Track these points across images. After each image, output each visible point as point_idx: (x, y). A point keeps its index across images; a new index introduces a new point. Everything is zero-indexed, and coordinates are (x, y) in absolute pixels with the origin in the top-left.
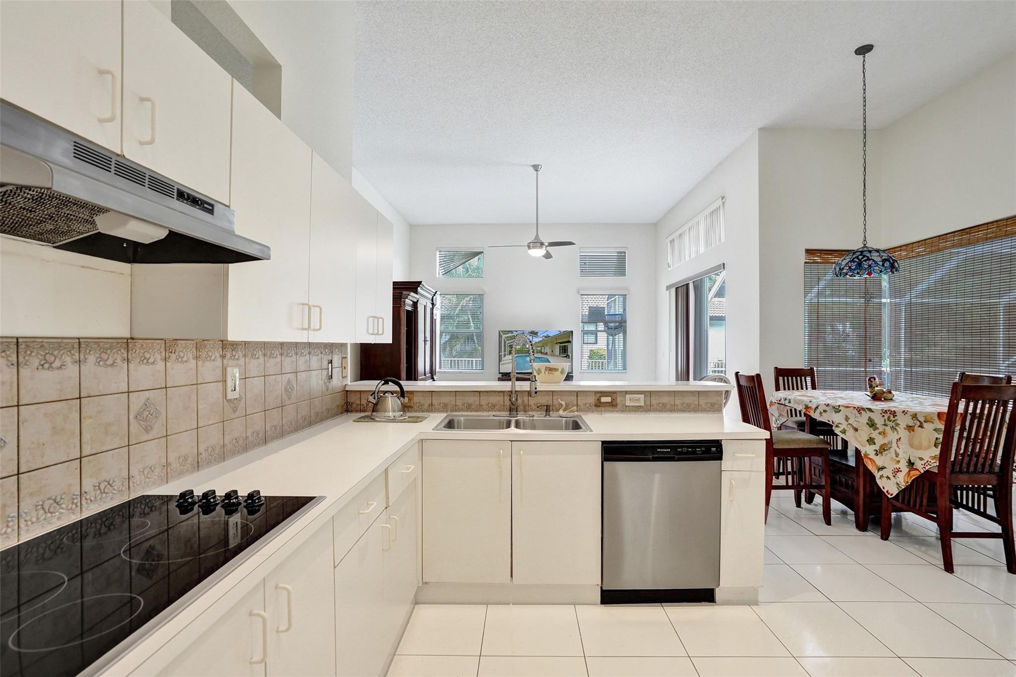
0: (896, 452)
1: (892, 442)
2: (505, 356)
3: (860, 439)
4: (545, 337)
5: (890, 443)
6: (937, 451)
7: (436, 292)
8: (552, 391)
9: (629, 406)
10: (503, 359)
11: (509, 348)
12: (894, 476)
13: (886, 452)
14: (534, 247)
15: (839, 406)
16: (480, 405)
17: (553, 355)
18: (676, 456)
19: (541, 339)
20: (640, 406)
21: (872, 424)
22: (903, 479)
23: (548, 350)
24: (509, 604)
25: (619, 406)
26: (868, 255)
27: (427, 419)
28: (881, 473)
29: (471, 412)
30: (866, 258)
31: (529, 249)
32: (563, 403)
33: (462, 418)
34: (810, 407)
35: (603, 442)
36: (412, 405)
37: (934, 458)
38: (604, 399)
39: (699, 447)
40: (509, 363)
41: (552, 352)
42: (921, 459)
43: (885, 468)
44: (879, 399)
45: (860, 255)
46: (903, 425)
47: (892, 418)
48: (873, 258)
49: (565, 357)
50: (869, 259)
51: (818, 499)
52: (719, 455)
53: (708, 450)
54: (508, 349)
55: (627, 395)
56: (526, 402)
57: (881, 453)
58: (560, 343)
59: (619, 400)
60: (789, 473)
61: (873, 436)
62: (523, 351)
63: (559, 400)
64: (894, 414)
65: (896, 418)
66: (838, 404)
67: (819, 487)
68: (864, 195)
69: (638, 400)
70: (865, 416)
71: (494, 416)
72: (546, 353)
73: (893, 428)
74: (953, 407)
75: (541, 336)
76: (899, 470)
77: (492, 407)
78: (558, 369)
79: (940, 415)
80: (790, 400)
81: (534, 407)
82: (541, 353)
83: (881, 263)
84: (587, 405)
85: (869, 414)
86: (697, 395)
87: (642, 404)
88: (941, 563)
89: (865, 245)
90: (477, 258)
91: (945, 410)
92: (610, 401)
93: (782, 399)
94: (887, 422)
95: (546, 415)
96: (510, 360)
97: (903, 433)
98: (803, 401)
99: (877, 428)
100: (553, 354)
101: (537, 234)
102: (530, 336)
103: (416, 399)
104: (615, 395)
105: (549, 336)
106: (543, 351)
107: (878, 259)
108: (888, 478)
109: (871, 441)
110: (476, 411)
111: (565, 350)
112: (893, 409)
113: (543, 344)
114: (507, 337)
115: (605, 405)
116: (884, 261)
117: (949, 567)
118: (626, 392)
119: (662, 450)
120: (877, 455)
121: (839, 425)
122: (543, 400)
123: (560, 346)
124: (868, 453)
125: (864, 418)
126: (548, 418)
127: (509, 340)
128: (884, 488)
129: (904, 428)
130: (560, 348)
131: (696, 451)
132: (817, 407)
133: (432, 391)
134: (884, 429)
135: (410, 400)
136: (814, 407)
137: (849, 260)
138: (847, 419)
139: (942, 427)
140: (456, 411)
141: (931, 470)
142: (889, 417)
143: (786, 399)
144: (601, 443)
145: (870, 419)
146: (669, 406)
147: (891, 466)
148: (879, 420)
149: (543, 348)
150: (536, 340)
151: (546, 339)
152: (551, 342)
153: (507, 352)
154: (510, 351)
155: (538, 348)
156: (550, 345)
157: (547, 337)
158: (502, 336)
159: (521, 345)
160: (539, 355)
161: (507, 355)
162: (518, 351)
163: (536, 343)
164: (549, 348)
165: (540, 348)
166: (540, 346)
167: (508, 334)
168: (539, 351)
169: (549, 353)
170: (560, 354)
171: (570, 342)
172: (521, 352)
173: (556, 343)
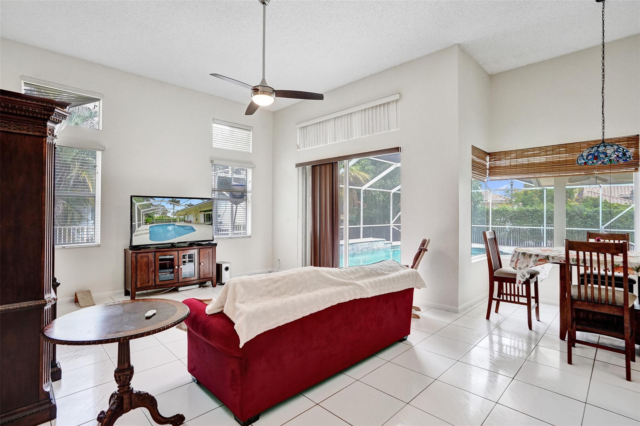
2: (139, 225)
4: (188, 206)
10: (137, 229)
19: (184, 207)
23: (191, 218)
40: (145, 233)
41: (196, 219)
54: (143, 218)
58: (205, 211)
62: (163, 220)
72: (191, 221)
75: (184, 204)
82: (185, 221)
96: (146, 230)
100: (197, 222)
102: (171, 204)
105: (193, 205)
106: (186, 219)
113: (186, 212)
123: (204, 214)
127: (144, 209)
130: (204, 217)
150: (178, 208)
151: (189, 207)
152: (195, 210)
153: (143, 221)
154: (146, 220)
155: (181, 217)
156: (194, 214)
157: (190, 205)
158: (135, 204)
159: (160, 214)
160: (183, 224)
161: (143, 225)
162: (156, 220)
163: (178, 211)
164: (194, 216)
165: (183, 217)
166: (183, 214)
167: (144, 201)
168: (182, 219)
169: (193, 221)
170: (205, 222)
171: (212, 210)
172: (160, 220)
173: (200, 212)
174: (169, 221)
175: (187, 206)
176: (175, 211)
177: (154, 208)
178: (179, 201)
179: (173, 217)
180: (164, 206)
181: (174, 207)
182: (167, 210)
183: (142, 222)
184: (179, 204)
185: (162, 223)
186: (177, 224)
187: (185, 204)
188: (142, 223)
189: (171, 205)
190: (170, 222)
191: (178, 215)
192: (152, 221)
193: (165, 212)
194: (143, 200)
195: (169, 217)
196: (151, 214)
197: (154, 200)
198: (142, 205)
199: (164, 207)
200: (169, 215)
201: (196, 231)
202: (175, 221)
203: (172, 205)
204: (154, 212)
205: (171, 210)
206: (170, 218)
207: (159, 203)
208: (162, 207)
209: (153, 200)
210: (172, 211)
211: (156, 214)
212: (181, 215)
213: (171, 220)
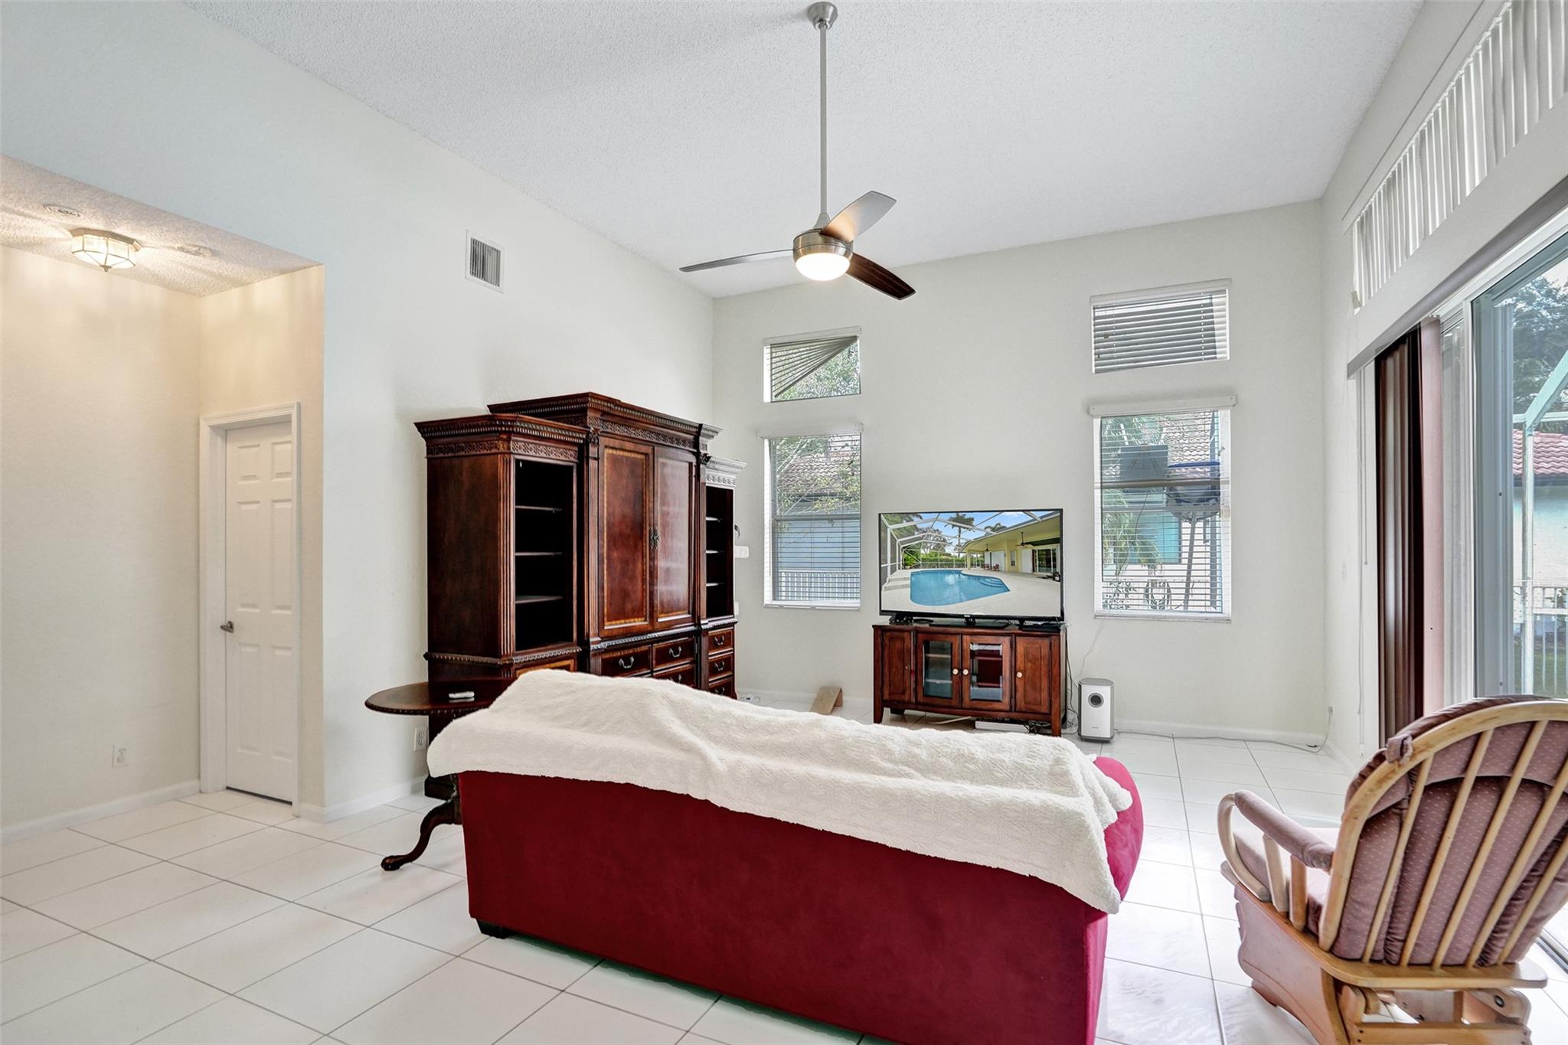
2: (893, 570)
4: (993, 529)
10: (890, 577)
11: (902, 554)
19: (983, 534)
23: (1000, 558)
31: (797, 257)
40: (903, 588)
41: (1013, 564)
49: (1049, 577)
54: (901, 556)
58: (1034, 544)
62: (937, 560)
72: (997, 566)
75: (982, 527)
82: (983, 566)
90: (845, 352)
96: (905, 579)
100: (1013, 568)
102: (954, 526)
105: (1004, 528)
106: (987, 562)
111: (1048, 561)
113: (987, 545)
123: (1034, 551)
127: (902, 536)
130: (1034, 557)
149: (987, 554)
150: (969, 535)
151: (995, 533)
152: (1009, 541)
153: (899, 561)
154: (905, 560)
155: (975, 556)
156: (1006, 549)
157: (998, 529)
158: (886, 525)
159: (932, 547)
160: (978, 571)
161: (899, 569)
162: (923, 559)
163: (968, 543)
164: (1005, 555)
165: (979, 555)
166: (979, 549)
167: (901, 522)
168: (978, 561)
169: (1003, 566)
170: (1034, 571)
171: (1058, 540)
172: (931, 562)
173: (1023, 544)
174: (949, 563)
175: (989, 530)
176: (961, 541)
177: (921, 535)
178: (972, 519)
179: (957, 554)
180: (940, 530)
181: (960, 532)
182: (944, 540)
183: (897, 563)
184: (970, 527)
185: (934, 567)
186: (965, 571)
187: (986, 526)
188: (897, 565)
189: (955, 528)
190: (951, 565)
191: (969, 550)
192: (915, 562)
193: (941, 543)
194: (899, 520)
195: (949, 555)
196: (914, 547)
197: (921, 518)
198: (898, 529)
199: (940, 533)
200: (949, 550)
201: (1009, 590)
202: (961, 564)
203: (957, 526)
204: (920, 543)
205: (954, 540)
206: (950, 558)
207: (930, 524)
208: (936, 534)
209: (919, 519)
210: (955, 542)
211: (924, 548)
212: (975, 552)
213: (952, 560)
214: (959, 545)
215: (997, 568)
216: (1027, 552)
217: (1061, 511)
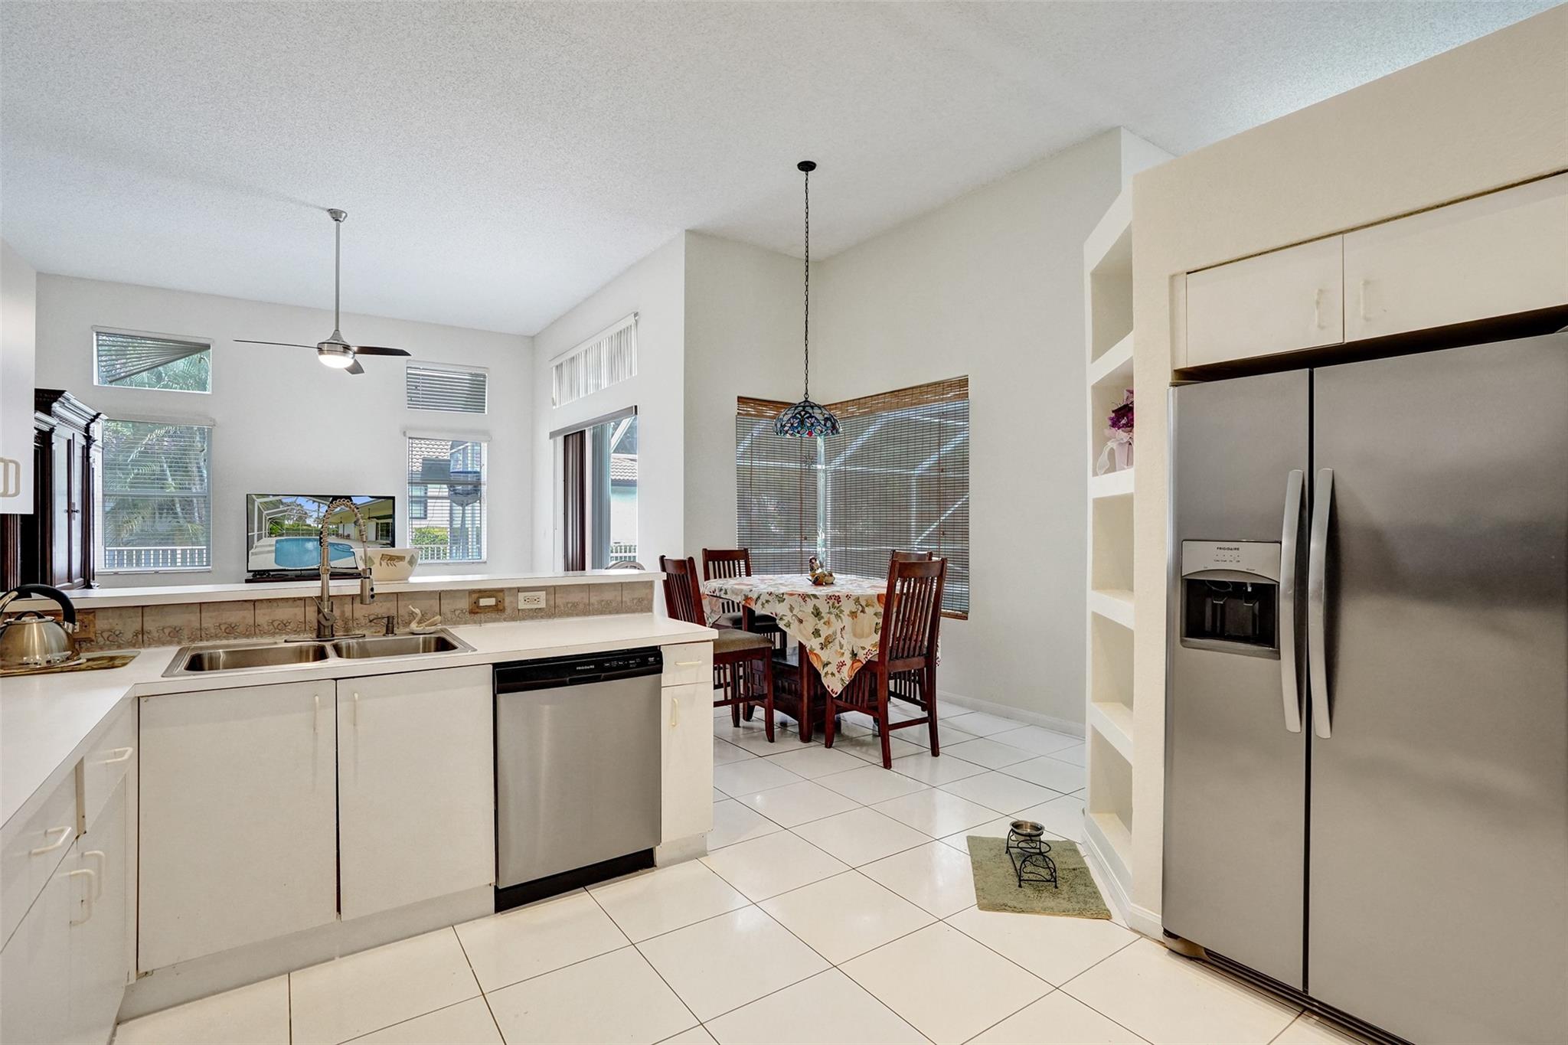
0: (840, 643)
1: (836, 632)
2: (260, 538)
3: (805, 632)
5: (835, 633)
6: (877, 638)
7: (99, 414)
8: (397, 593)
9: (522, 610)
10: (256, 543)
11: (269, 525)
12: (839, 672)
13: (831, 645)
14: (330, 352)
15: (783, 594)
16: (255, 625)
17: (362, 539)
18: (603, 674)
20: (540, 609)
21: (817, 613)
22: (846, 675)
23: (351, 529)
24: (333, 959)
25: (508, 611)
26: (811, 411)
27: (137, 658)
28: (826, 669)
29: (235, 638)
30: (808, 415)
31: (320, 354)
32: (417, 611)
33: (220, 650)
34: (750, 598)
35: (495, 666)
36: (92, 636)
37: (874, 646)
38: (483, 602)
39: (633, 658)
40: (269, 552)
41: (360, 533)
42: (863, 648)
43: (830, 663)
44: (821, 585)
45: (802, 411)
46: (847, 612)
47: (836, 605)
48: (815, 415)
50: (812, 417)
51: (759, 712)
52: (658, 666)
53: (644, 662)
54: (266, 526)
55: (520, 594)
56: (348, 614)
57: (826, 646)
58: (378, 518)
59: (508, 600)
60: (728, 684)
61: (818, 627)
62: (299, 530)
63: (410, 607)
64: (838, 599)
65: (840, 604)
66: (782, 592)
67: (760, 698)
68: (806, 339)
69: (538, 600)
70: (811, 603)
71: (286, 641)
72: (348, 536)
73: (837, 616)
74: (891, 587)
76: (843, 664)
77: (281, 628)
78: (404, 557)
79: (879, 596)
80: (726, 590)
81: (363, 621)
82: (337, 535)
83: (823, 422)
84: (457, 613)
85: (815, 601)
86: (620, 588)
87: (543, 605)
88: (880, 761)
89: (806, 398)
90: (195, 357)
91: (884, 591)
92: (494, 604)
93: (717, 590)
94: (832, 609)
95: (387, 633)
96: (272, 545)
97: (847, 620)
98: (742, 590)
99: (822, 617)
101: (337, 330)
102: (314, 501)
103: (101, 624)
104: (501, 594)
106: (340, 532)
107: (820, 417)
108: (833, 674)
109: (816, 633)
110: (248, 637)
111: (388, 532)
112: (837, 594)
113: (340, 518)
114: (265, 502)
115: (487, 610)
116: (826, 420)
117: (887, 763)
118: (519, 590)
119: (583, 668)
120: (822, 649)
121: (784, 618)
122: (380, 609)
123: (377, 524)
124: (813, 647)
125: (809, 608)
126: (390, 637)
127: (268, 509)
128: (829, 687)
129: (848, 615)
130: (377, 528)
131: (629, 664)
132: (759, 597)
133: (143, 607)
134: (829, 618)
135: (84, 626)
136: (755, 597)
137: (790, 415)
138: (791, 609)
139: (881, 610)
140: (201, 640)
141: (872, 659)
142: (833, 604)
143: (721, 590)
144: (491, 666)
145: (816, 608)
146: (581, 606)
147: (835, 661)
148: (824, 609)
153: (266, 530)
154: (270, 529)
155: (331, 527)
158: (254, 501)
159: (295, 519)
160: (333, 539)
161: (265, 537)
162: (287, 529)
164: (353, 525)
166: (334, 522)
168: (331, 530)
169: (353, 536)
170: (377, 539)
171: (392, 516)
172: (293, 531)
173: (369, 518)
174: (309, 532)
176: (320, 514)
177: (285, 508)
181: (319, 507)
182: (306, 513)
183: (264, 532)
185: (296, 535)
188: (263, 535)
189: (315, 503)
190: (311, 534)
192: (280, 531)
193: (303, 516)
195: (310, 526)
196: (278, 518)
199: (302, 507)
200: (308, 521)
203: (317, 504)
204: (284, 515)
205: (313, 512)
206: (310, 528)
208: (299, 508)
210: (315, 515)
211: (288, 519)
212: (331, 523)
213: (312, 530)
214: (318, 518)
215: (348, 537)
216: (372, 525)
217: (393, 498)
